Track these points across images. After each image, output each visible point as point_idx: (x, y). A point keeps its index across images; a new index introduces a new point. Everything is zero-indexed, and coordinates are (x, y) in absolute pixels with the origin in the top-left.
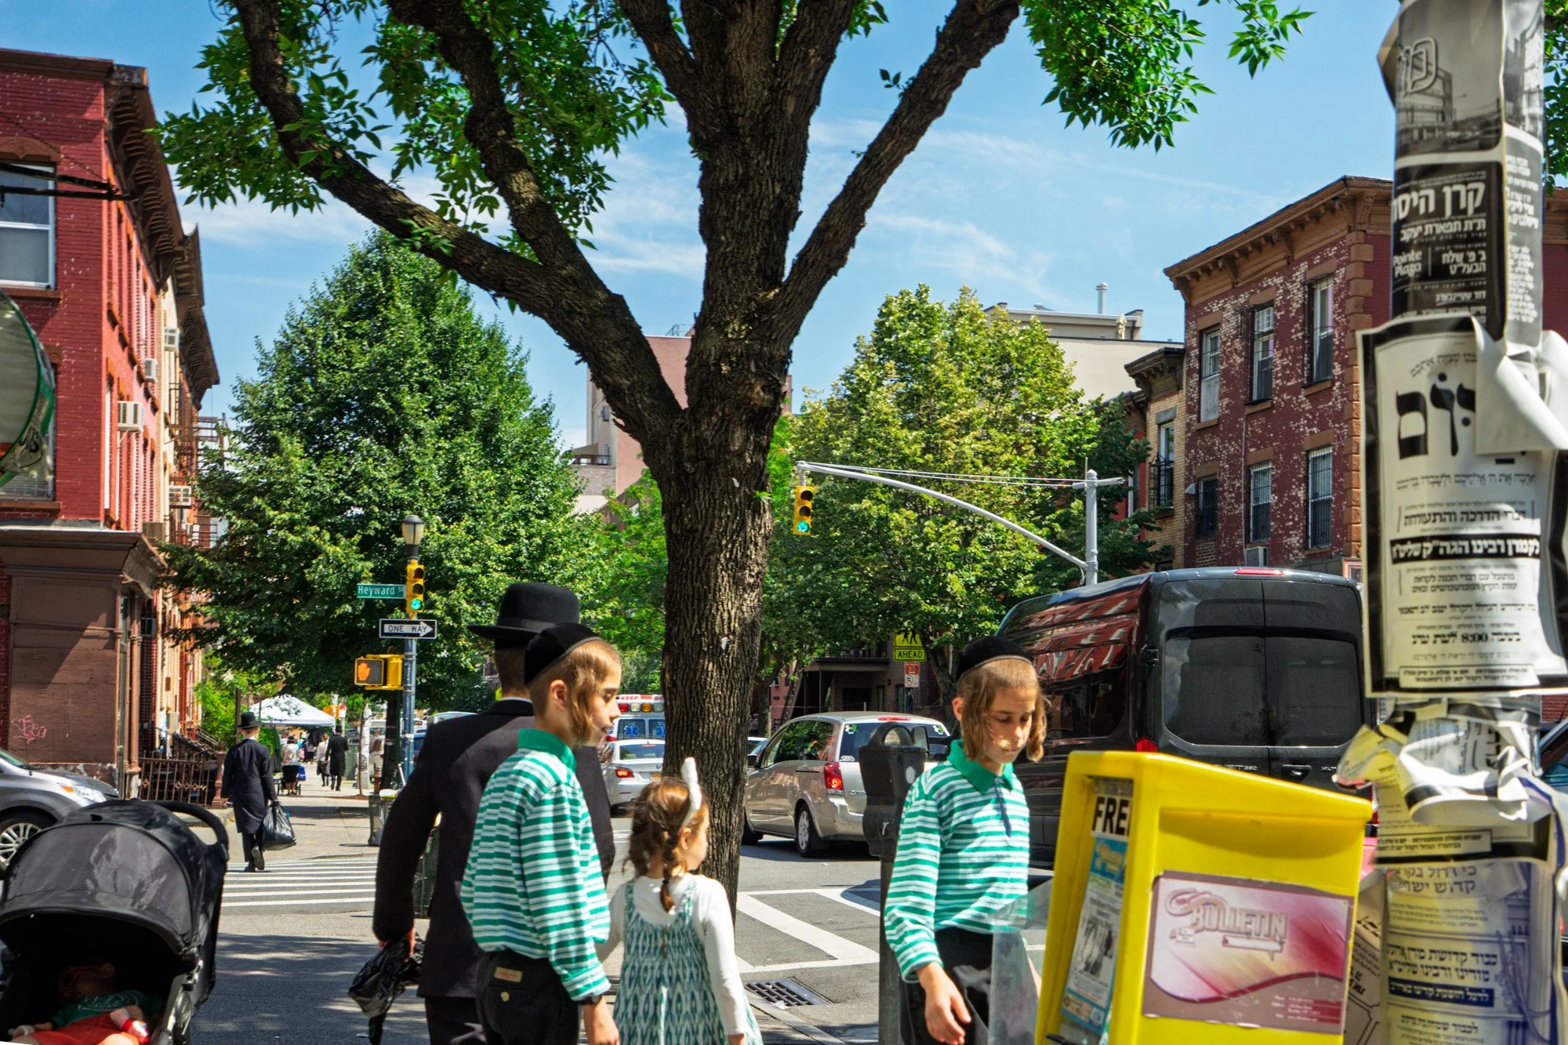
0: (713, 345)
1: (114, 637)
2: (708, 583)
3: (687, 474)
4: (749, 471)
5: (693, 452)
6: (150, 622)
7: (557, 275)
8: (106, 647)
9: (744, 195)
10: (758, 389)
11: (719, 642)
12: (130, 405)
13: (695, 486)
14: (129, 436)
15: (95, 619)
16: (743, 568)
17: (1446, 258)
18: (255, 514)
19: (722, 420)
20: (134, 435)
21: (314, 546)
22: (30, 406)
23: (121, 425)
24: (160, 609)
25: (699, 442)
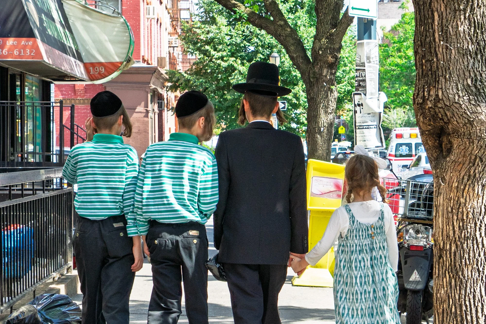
0: (317, 46)
1: (147, 112)
2: (317, 112)
3: (312, 82)
4: (329, 80)
5: (313, 76)
6: (161, 103)
7: (276, 24)
8: (145, 117)
9: (326, 2)
10: (330, 58)
11: (321, 129)
12: (151, 7)
13: (314, 85)
14: (151, 21)
15: (140, 104)
16: (328, 108)
17: (360, 83)
18: (205, 53)
19: (320, 66)
20: (153, 20)
21: (232, 66)
22: (128, 49)
23: (148, 16)
24: (165, 97)
25: (314, 73)
